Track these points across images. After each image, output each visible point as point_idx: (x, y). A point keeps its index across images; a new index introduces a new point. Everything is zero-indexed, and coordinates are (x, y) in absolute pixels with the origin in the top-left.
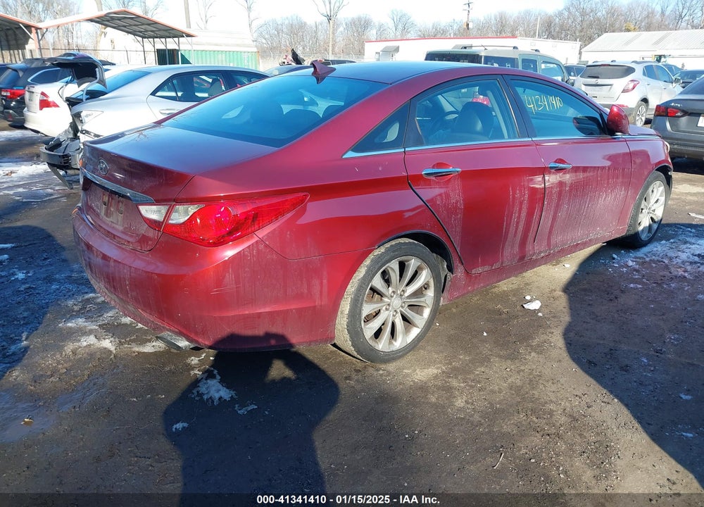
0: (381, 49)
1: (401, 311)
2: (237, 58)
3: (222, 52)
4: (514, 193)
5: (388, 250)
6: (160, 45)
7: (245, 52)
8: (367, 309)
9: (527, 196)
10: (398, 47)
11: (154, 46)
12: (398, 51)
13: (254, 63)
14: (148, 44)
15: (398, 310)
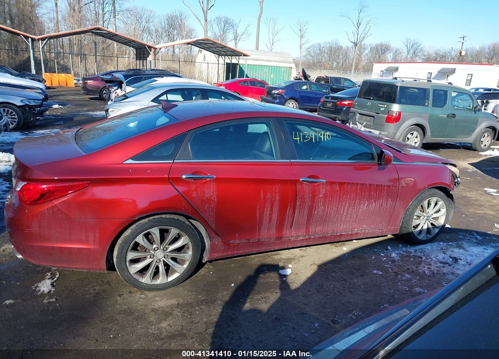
0: (385, 69)
1: (164, 261)
2: (276, 71)
3: (267, 66)
4: (265, 195)
5: (150, 221)
6: (228, 60)
7: (282, 67)
8: (131, 255)
9: (278, 198)
10: (398, 68)
11: (224, 61)
12: (397, 71)
13: (287, 74)
14: (221, 60)
15: (162, 260)
